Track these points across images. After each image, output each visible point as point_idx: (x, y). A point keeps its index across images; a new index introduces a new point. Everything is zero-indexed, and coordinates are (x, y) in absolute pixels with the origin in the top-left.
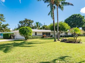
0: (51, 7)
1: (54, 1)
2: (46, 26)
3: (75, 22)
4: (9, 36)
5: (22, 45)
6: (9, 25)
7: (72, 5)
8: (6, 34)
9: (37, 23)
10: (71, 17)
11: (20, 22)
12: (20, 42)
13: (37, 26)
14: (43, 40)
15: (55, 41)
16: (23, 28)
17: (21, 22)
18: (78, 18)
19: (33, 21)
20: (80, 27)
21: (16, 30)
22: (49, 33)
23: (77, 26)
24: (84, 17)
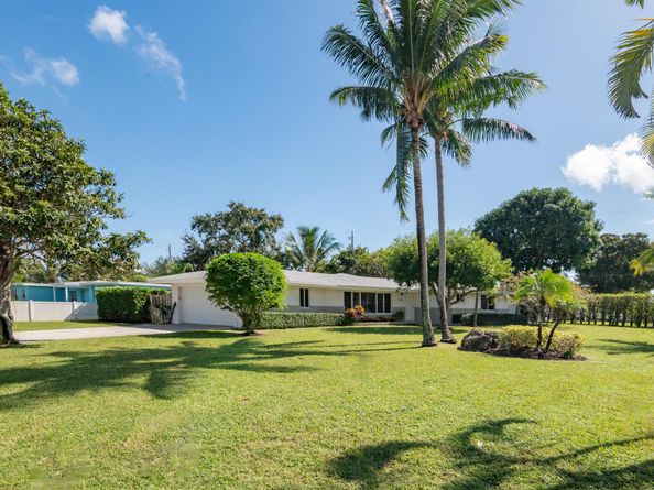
0: (399, 147)
1: (424, 112)
2: (360, 252)
3: (538, 234)
4: (139, 304)
5: (236, 363)
6: (148, 241)
7: (527, 135)
8: (115, 295)
9: (308, 235)
10: (514, 204)
11: (201, 224)
12: (215, 343)
13: (310, 252)
14: (349, 334)
15: (428, 343)
16: (229, 262)
17: (207, 225)
18: (558, 213)
19: (277, 221)
20: (568, 268)
21: (175, 272)
22: (380, 295)
23: (550, 262)
24: (589, 207)
